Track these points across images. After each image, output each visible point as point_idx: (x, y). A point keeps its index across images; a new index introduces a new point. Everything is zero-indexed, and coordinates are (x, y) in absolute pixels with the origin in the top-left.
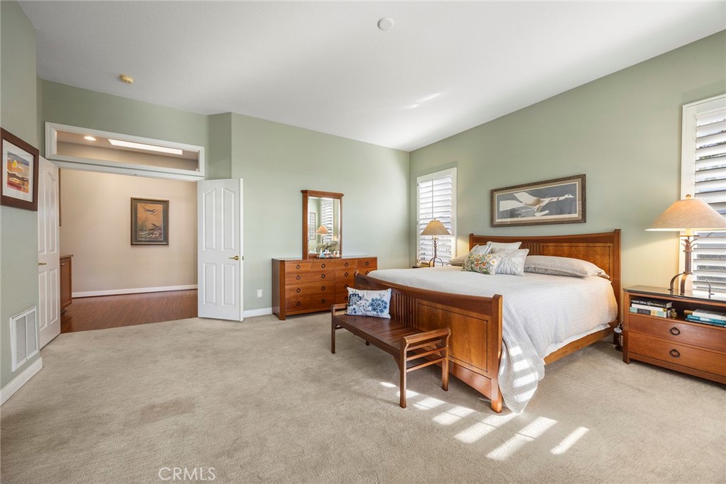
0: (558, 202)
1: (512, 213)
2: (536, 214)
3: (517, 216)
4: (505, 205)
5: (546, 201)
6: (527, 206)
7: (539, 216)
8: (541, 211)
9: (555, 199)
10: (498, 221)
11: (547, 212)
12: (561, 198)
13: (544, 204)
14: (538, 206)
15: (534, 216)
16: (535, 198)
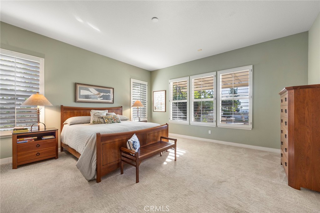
0: (106, 95)
1: (87, 97)
2: (98, 99)
3: (90, 98)
4: (83, 92)
5: (102, 94)
6: (94, 95)
7: (99, 100)
8: (100, 98)
9: (105, 94)
10: (79, 99)
11: (102, 98)
12: (107, 94)
13: (101, 95)
14: (99, 95)
15: (97, 99)
16: (98, 92)
